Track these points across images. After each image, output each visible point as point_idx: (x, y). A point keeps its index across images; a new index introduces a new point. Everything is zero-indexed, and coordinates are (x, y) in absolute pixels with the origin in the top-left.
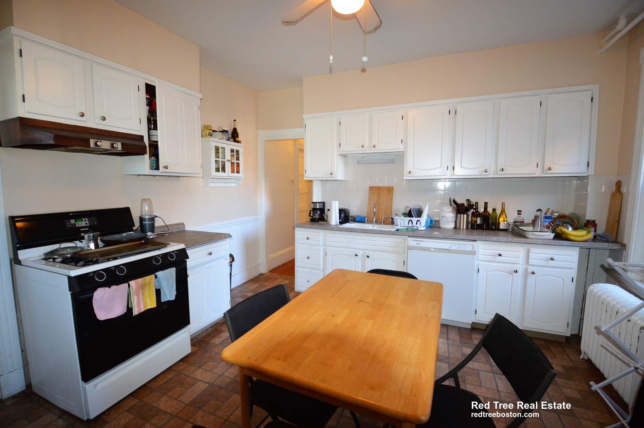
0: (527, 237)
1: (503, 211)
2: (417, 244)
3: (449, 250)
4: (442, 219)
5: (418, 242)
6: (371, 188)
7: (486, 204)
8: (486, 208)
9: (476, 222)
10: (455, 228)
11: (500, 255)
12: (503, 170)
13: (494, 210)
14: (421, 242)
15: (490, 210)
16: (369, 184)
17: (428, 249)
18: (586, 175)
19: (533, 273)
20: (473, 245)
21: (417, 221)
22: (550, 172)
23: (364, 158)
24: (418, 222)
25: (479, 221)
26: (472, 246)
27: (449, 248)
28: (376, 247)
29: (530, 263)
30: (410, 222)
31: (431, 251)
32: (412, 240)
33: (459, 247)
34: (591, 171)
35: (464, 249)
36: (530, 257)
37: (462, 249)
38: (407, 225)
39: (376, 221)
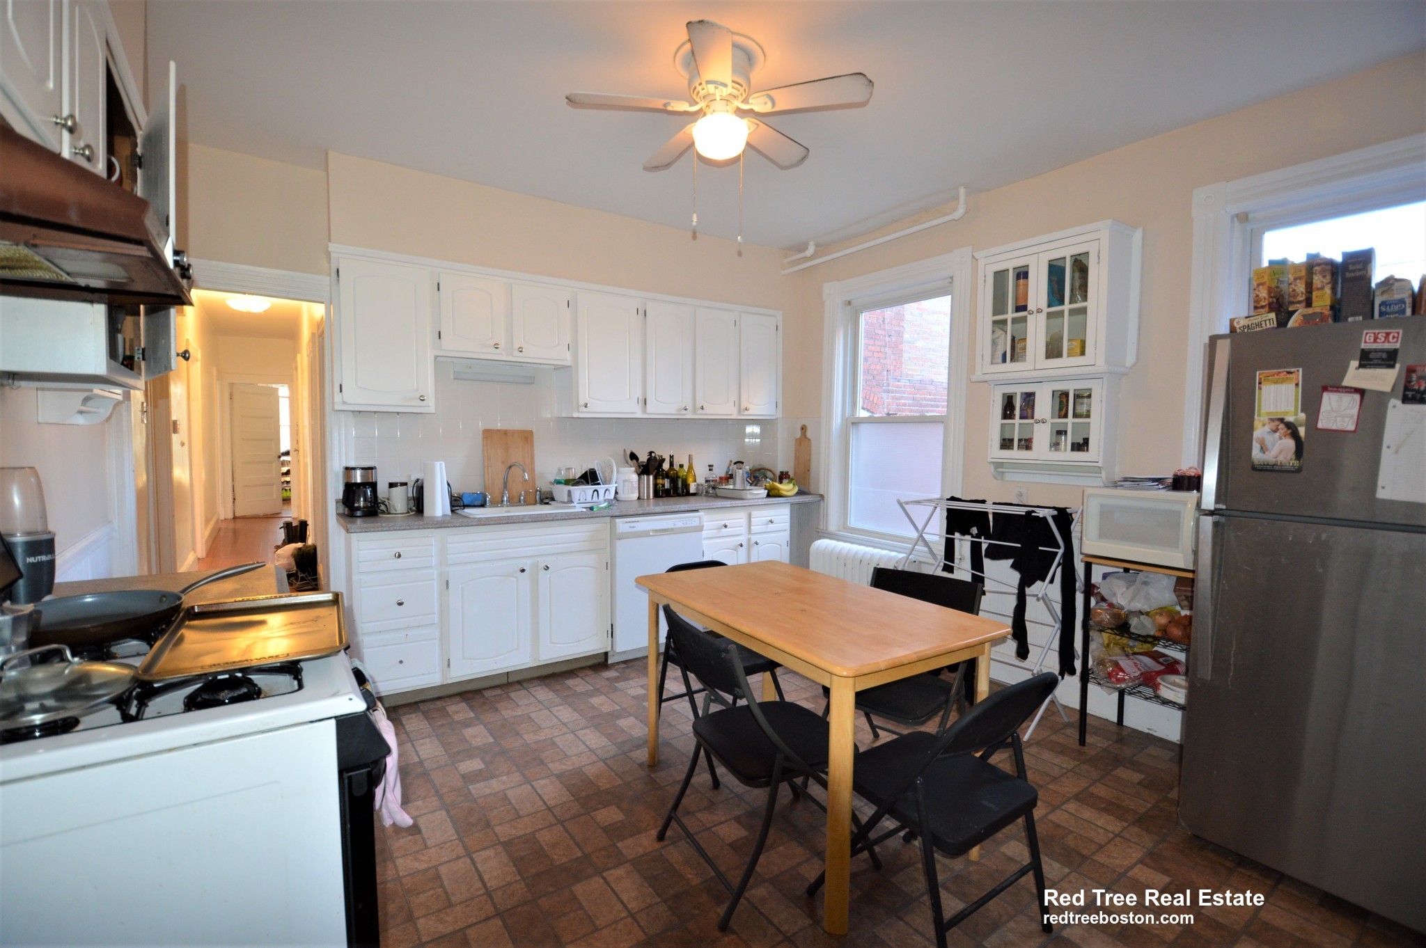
0: (744, 498)
1: (691, 467)
2: (630, 527)
3: (672, 529)
4: (624, 485)
5: (632, 524)
6: (488, 434)
7: (671, 457)
8: (671, 464)
9: (663, 485)
10: (639, 498)
11: (726, 526)
12: (702, 408)
13: (681, 466)
14: (637, 523)
15: (676, 467)
16: (481, 426)
17: (645, 534)
18: (774, 418)
19: (757, 543)
20: (700, 518)
21: (607, 490)
22: (746, 412)
23: (470, 368)
24: (607, 492)
25: (667, 484)
26: (698, 519)
27: (672, 527)
28: (559, 546)
29: (753, 532)
30: (596, 492)
31: (651, 536)
32: (623, 523)
33: (685, 522)
34: (780, 415)
35: (691, 525)
36: (753, 523)
37: (688, 525)
38: (589, 499)
39: (509, 501)
